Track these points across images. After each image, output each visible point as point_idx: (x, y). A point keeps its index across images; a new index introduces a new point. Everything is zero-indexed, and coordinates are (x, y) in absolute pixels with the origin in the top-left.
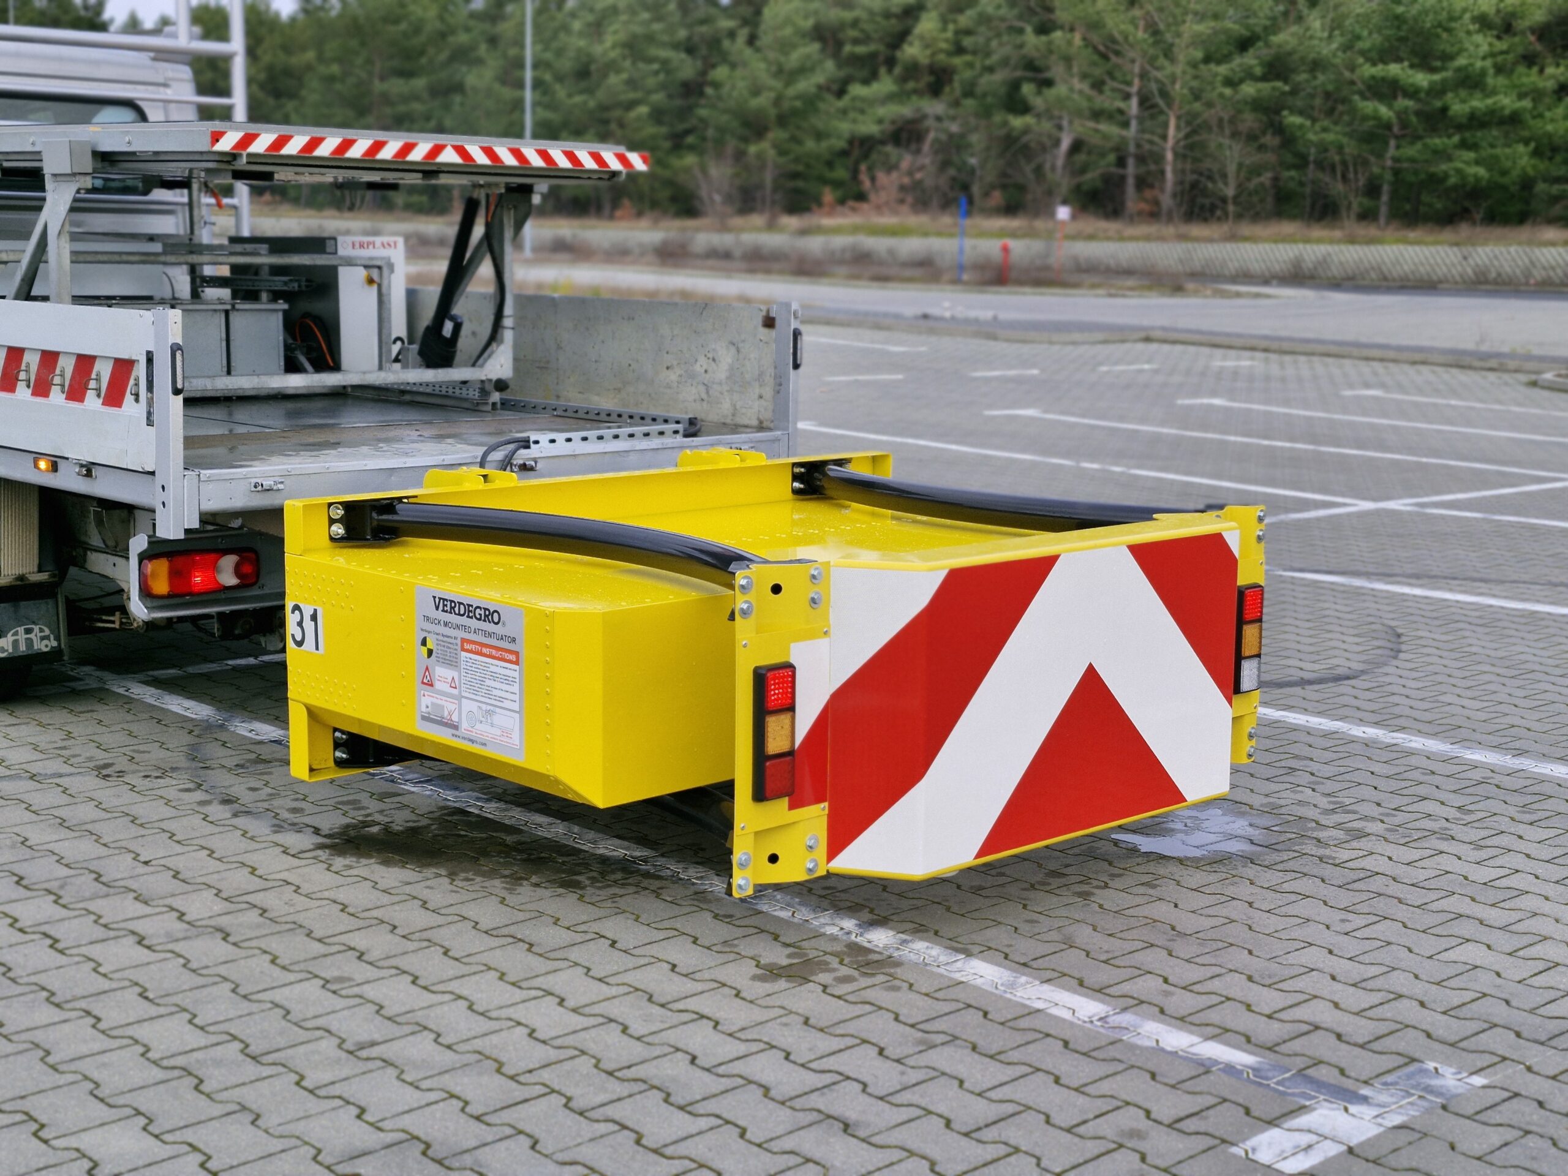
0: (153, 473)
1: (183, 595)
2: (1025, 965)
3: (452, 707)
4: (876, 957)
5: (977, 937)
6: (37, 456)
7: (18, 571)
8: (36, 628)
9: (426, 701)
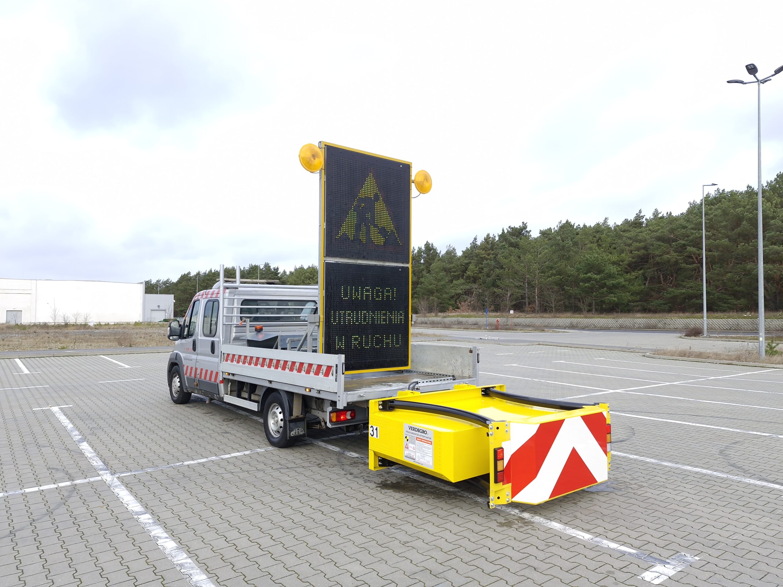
0: (336, 393)
1: (339, 421)
2: (566, 523)
3: (413, 454)
6: (306, 388)
7: (297, 414)
8: (300, 429)
9: (406, 452)
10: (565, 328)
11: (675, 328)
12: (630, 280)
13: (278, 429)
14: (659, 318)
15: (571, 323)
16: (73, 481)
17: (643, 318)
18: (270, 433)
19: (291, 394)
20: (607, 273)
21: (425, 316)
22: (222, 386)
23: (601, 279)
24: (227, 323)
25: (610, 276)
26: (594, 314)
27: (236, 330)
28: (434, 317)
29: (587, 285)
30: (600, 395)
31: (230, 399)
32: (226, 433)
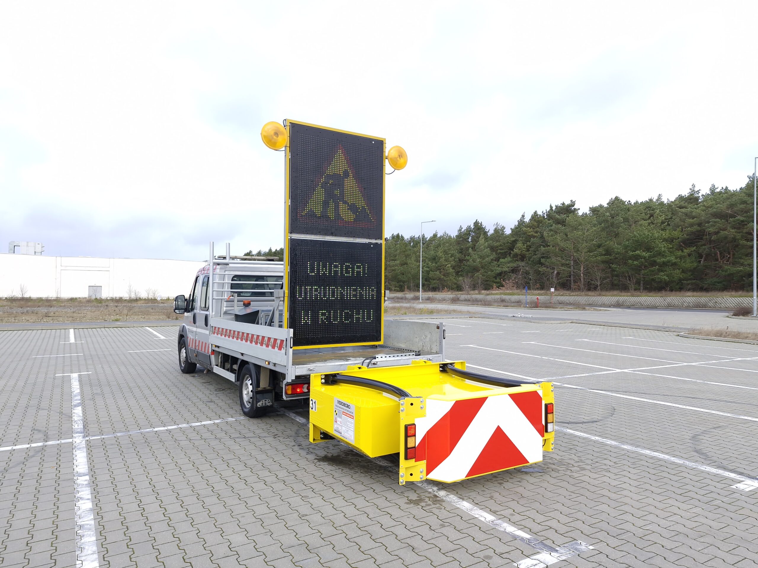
0: (286, 366)
1: (294, 394)
2: (477, 504)
3: (340, 428)
4: (438, 499)
5: (467, 495)
6: (266, 361)
7: (264, 387)
8: (267, 400)
9: (336, 426)
10: (610, 307)
11: (726, 307)
12: (681, 258)
13: (249, 400)
14: (710, 297)
15: (618, 301)
16: (46, 442)
17: (693, 296)
18: (244, 403)
19: (258, 367)
20: (657, 251)
21: (468, 294)
22: (213, 357)
23: (650, 257)
24: (216, 298)
25: (660, 254)
26: (643, 292)
27: (226, 304)
28: (477, 294)
29: (635, 262)
30: (603, 374)
31: (218, 370)
32: (211, 402)
